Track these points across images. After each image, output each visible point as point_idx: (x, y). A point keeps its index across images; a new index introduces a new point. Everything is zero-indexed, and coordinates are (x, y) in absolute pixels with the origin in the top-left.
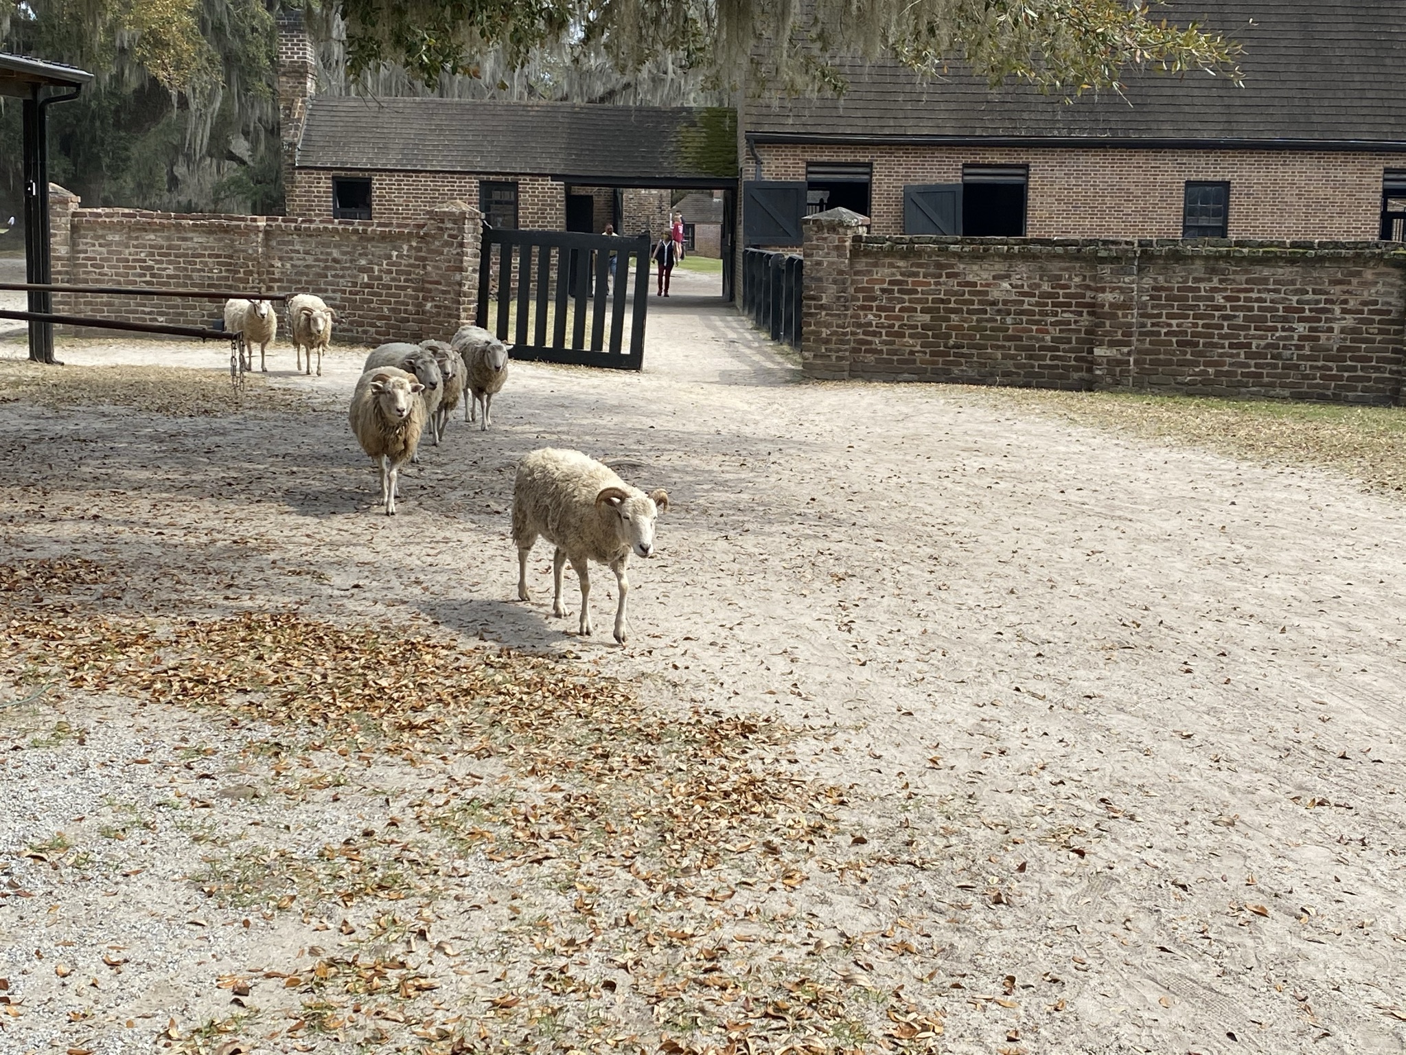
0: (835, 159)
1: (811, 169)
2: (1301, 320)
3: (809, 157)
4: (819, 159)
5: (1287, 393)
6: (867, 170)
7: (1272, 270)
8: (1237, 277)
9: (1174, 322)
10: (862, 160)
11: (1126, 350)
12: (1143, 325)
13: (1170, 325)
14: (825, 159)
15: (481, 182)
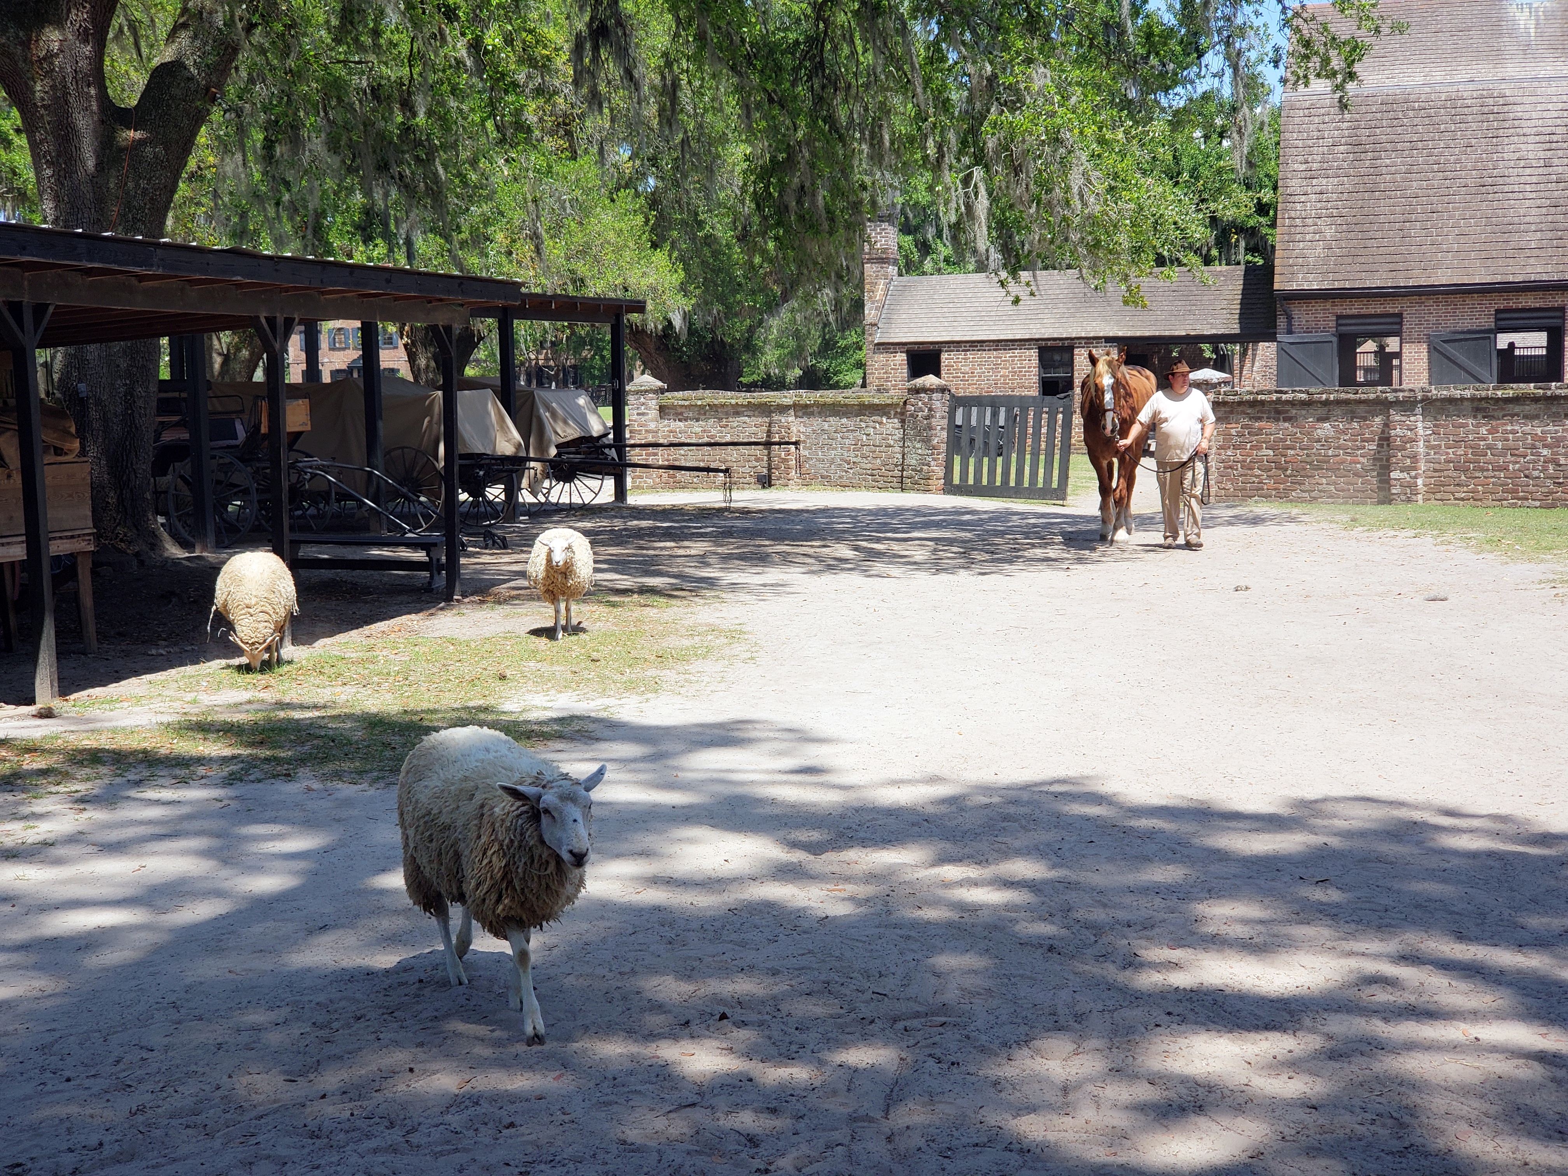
0: (1364, 311)
1: (1340, 322)
2: (1545, 446)
3: (1339, 310)
4: (1349, 312)
5: (1538, 503)
6: (1397, 320)
7: (1521, 408)
8: (1496, 414)
9: (1450, 451)
10: (1391, 311)
11: (1413, 473)
12: (1428, 454)
13: (1448, 454)
14: (1354, 312)
15: (1039, 348)
